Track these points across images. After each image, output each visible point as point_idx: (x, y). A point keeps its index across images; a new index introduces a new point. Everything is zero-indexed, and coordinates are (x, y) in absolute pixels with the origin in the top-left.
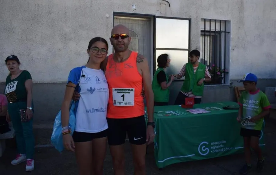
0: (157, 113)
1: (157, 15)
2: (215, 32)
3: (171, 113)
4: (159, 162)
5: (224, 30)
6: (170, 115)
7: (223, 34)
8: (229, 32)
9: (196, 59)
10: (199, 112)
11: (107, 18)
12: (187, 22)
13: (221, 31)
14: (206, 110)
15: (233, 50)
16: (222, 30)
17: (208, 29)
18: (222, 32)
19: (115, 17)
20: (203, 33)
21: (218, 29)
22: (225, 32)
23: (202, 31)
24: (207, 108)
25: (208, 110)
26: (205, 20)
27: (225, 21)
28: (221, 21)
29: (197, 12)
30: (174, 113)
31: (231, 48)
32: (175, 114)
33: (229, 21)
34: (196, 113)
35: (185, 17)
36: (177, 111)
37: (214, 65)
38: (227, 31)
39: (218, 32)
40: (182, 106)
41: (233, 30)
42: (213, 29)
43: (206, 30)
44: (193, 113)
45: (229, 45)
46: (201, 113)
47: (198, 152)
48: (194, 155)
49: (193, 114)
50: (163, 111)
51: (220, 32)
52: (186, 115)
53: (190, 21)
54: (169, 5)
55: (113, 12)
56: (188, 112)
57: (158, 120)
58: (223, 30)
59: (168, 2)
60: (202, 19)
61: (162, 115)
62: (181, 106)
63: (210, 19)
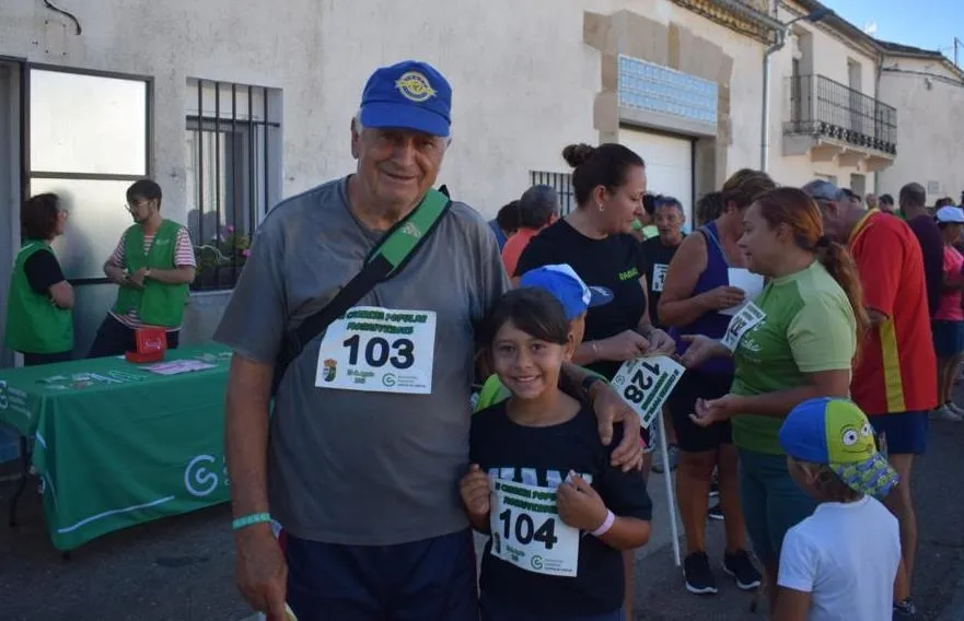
0: (44, 382)
1: (30, 59)
2: (232, 122)
3: (92, 379)
4: (60, 531)
5: (262, 119)
6: (89, 384)
7: (261, 127)
8: (277, 125)
9: (149, 209)
10: (183, 370)
12: (141, 87)
13: (254, 119)
14: (205, 362)
15: (292, 179)
16: (257, 117)
17: (209, 112)
18: (256, 123)
20: (196, 125)
21: (242, 114)
22: (265, 123)
23: (189, 118)
24: (209, 356)
25: (211, 363)
26: (200, 83)
27: (266, 90)
28: (254, 90)
29: (173, 56)
30: (100, 378)
31: (284, 175)
32: (106, 381)
33: (278, 91)
34: (172, 372)
35: (131, 72)
36: (110, 373)
37: (232, 228)
38: (270, 120)
39: (241, 123)
40: (127, 359)
41: (290, 116)
42: (226, 113)
43: (204, 115)
44: (162, 372)
45: (279, 166)
46: (188, 370)
47: (185, 487)
48: (172, 497)
49: (162, 375)
50: (65, 376)
51: (249, 124)
52: (142, 379)
53: (150, 83)
54: (75, 27)
56: (148, 371)
57: (50, 401)
58: (258, 115)
59: (70, 16)
60: (190, 80)
61: (62, 387)
62: (123, 357)
63: (217, 80)
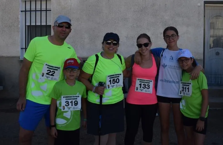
11: (199, 6)
19: (206, 5)
55: (204, 1)
